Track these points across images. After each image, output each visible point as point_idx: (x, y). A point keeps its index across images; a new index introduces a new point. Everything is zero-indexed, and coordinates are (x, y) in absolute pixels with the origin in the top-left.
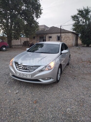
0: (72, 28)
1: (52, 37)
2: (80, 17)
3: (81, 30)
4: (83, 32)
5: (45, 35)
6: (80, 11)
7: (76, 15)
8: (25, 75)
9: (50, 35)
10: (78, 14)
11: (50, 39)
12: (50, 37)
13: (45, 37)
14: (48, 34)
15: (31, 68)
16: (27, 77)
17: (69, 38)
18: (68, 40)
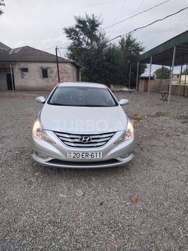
0: (67, 54)
1: (29, 70)
2: (81, 32)
3: (87, 59)
4: (90, 64)
5: (12, 65)
6: (80, 21)
7: (73, 28)
8: (90, 154)
9: (23, 65)
10: (77, 26)
11: (25, 73)
12: (26, 70)
13: (12, 68)
14: (18, 63)
15: (99, 138)
16: (95, 157)
17: (66, 73)
18: (66, 78)
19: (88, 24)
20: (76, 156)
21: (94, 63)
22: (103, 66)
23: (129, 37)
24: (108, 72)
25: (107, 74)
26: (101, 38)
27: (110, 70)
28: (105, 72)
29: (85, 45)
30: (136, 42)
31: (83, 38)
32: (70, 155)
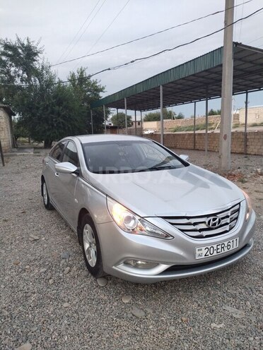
2: (11, 62)
3: (25, 102)
4: (31, 108)
6: (7, 47)
8: (226, 244)
10: (3, 54)
15: (227, 217)
16: (231, 248)
19: (20, 51)
20: (208, 253)
21: (38, 108)
22: (52, 112)
23: (82, 73)
24: (61, 120)
25: (59, 123)
26: (44, 72)
27: (64, 117)
28: (56, 121)
29: (19, 82)
30: (91, 79)
31: (15, 72)
32: (200, 252)
